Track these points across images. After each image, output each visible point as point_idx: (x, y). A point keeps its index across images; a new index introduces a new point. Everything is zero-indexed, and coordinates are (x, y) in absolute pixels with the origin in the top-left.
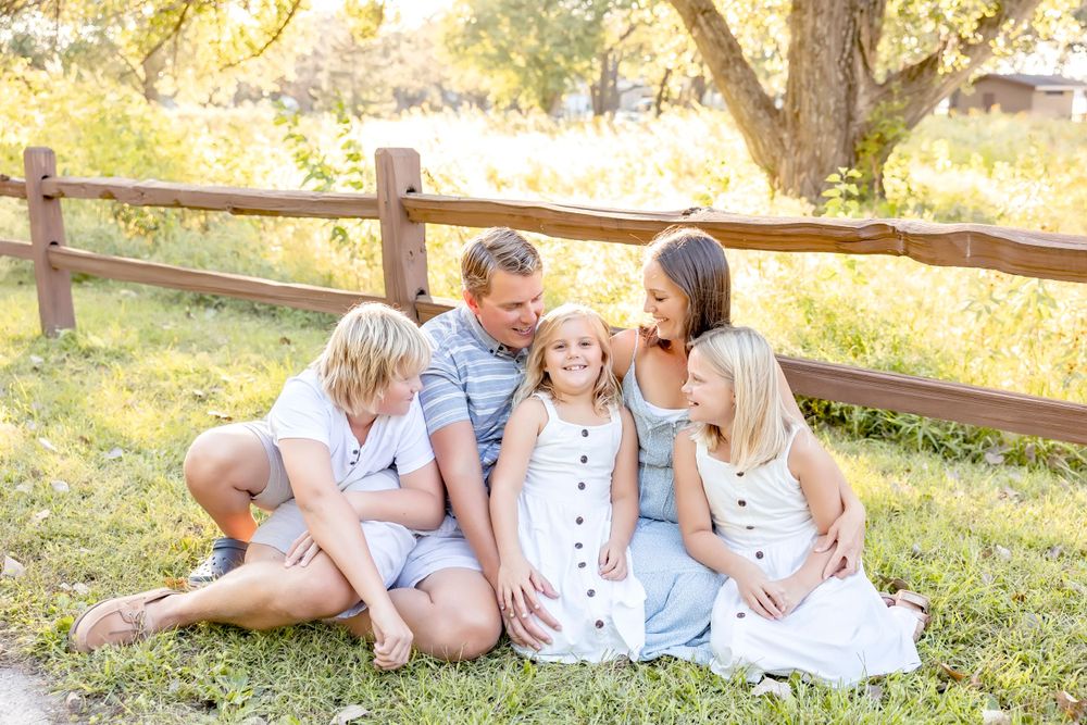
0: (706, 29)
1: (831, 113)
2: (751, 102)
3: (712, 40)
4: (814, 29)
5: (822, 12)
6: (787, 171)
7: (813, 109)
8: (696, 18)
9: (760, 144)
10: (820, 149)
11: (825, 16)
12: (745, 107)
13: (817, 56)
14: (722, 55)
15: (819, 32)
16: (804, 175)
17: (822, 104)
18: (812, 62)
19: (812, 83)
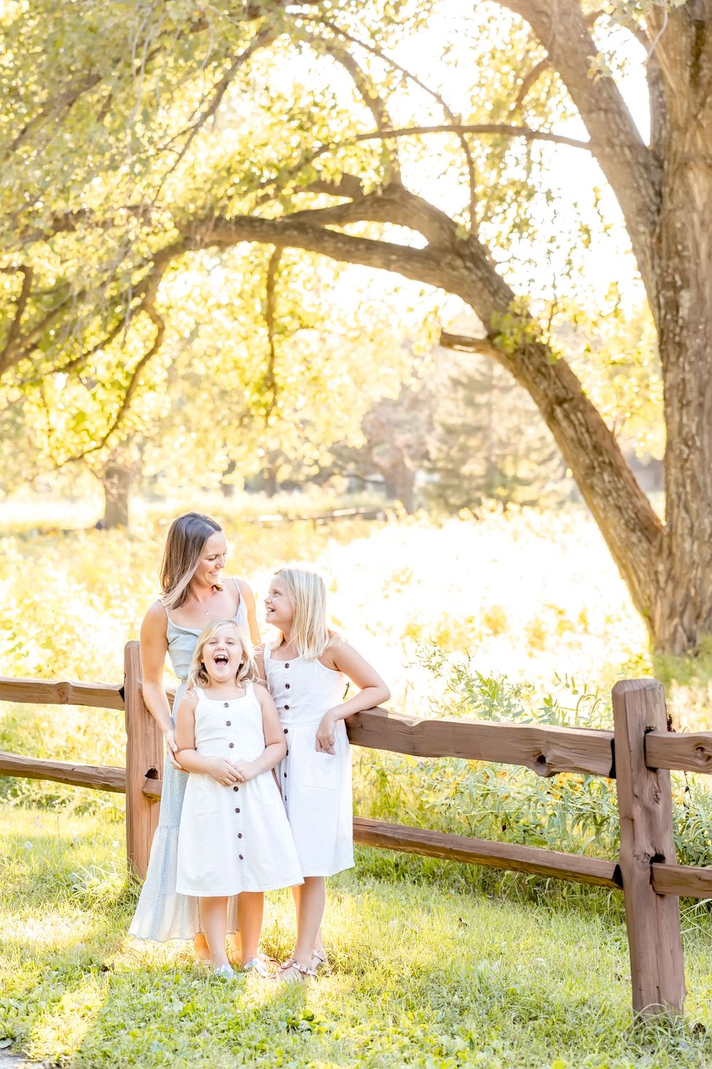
0: (564, 424)
1: (706, 538)
2: (622, 521)
3: (572, 440)
4: (681, 425)
5: (689, 403)
6: (662, 615)
7: (686, 531)
8: (553, 410)
9: (634, 578)
10: (695, 587)
11: (693, 408)
12: (615, 528)
13: (686, 460)
14: (585, 460)
15: (686, 429)
16: (676, 620)
17: (696, 524)
18: (682, 468)
19: (683, 497)
